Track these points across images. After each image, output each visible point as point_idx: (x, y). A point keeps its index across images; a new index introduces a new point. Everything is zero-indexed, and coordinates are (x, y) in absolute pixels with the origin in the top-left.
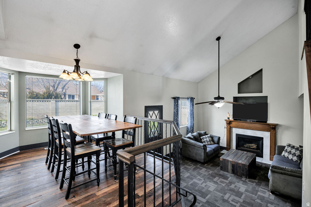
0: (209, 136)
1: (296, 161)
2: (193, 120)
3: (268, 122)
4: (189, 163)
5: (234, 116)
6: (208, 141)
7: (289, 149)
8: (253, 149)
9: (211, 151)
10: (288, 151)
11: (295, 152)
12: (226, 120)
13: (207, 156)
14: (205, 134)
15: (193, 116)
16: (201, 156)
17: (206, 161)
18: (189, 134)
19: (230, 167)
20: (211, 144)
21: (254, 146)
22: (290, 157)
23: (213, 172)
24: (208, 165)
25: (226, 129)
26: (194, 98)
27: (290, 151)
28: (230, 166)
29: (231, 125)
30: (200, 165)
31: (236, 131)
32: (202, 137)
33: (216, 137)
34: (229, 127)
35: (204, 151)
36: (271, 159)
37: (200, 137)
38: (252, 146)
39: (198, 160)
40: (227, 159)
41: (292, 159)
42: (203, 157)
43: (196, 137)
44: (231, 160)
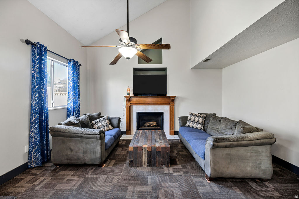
0: (106, 118)
1: (200, 129)
2: (79, 98)
3: (167, 95)
4: (68, 175)
5: (134, 91)
6: (105, 125)
7: (193, 118)
8: (153, 126)
9: (111, 139)
10: (192, 120)
11: (198, 119)
12: (125, 97)
13: (105, 150)
14: (99, 116)
15: (79, 91)
16: (95, 153)
17: (103, 159)
18: (71, 117)
19: (144, 158)
20: (109, 130)
21: (154, 123)
22: (195, 126)
23: (120, 177)
24: (108, 165)
25: (125, 109)
26: (80, 65)
27: (194, 120)
28: (145, 156)
29: (131, 102)
30: (92, 170)
31: (136, 109)
32: (94, 122)
33: (115, 118)
34: (129, 105)
35: (101, 142)
36: (171, 134)
37: (91, 122)
38: (152, 124)
39: (88, 162)
40: (139, 146)
41: (197, 127)
42: (98, 155)
43: (84, 122)
44: (146, 146)
